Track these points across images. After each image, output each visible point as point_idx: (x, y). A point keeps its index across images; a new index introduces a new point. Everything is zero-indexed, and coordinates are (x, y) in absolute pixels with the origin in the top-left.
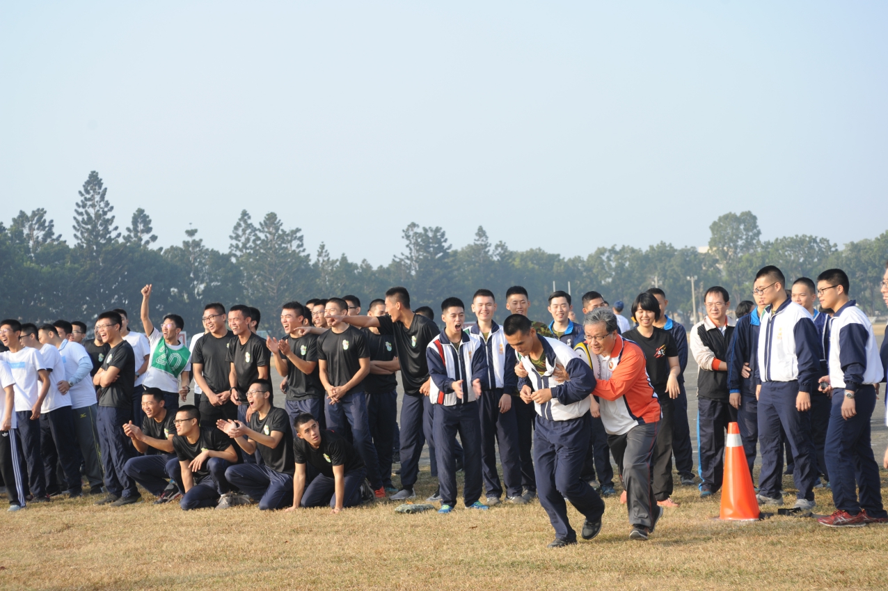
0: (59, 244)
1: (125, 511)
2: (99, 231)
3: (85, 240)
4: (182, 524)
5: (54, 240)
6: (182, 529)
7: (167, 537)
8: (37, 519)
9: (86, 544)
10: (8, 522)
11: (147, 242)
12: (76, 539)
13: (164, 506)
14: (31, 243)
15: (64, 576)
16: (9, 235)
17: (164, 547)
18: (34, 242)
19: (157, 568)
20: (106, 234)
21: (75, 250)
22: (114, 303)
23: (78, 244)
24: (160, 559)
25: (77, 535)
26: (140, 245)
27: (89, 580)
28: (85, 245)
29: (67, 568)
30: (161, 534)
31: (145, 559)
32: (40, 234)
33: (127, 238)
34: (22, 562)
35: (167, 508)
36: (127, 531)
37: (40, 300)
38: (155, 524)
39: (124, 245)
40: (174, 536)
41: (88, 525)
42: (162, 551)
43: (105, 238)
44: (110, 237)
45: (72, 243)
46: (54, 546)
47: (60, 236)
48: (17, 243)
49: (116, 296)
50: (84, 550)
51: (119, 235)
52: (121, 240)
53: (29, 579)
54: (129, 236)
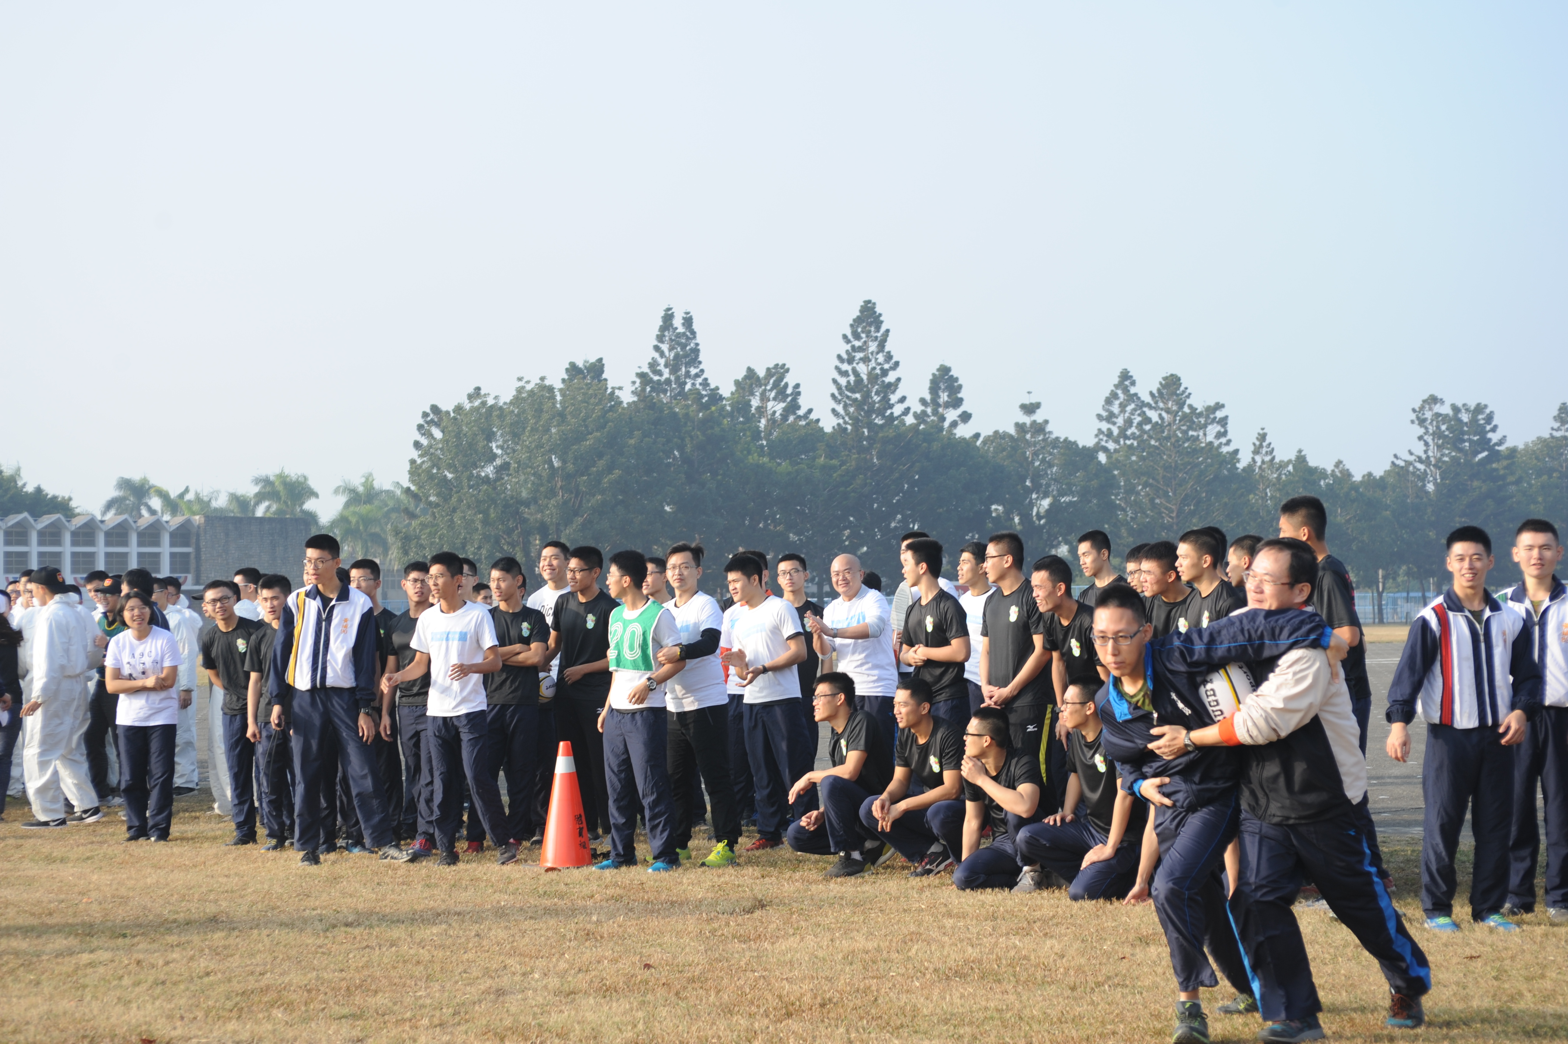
0: (808, 424)
1: (861, 884)
2: (874, 402)
3: (850, 418)
4: (950, 915)
5: (799, 418)
6: (949, 922)
7: (921, 934)
8: (717, 889)
9: (786, 936)
10: (669, 890)
11: (954, 424)
12: (773, 926)
13: (926, 880)
14: (763, 422)
15: (741, 988)
16: (728, 408)
17: (914, 951)
18: (768, 421)
19: (894, 985)
20: (886, 409)
21: (832, 435)
22: (896, 527)
23: (839, 425)
24: (902, 970)
25: (773, 918)
26: (942, 429)
27: (780, 997)
28: (849, 427)
29: (749, 974)
30: (913, 928)
31: (877, 970)
32: (777, 407)
33: (921, 417)
34: (680, 959)
35: (929, 885)
36: (856, 919)
37: (774, 520)
38: (905, 911)
39: (914, 427)
40: (935, 934)
41: (795, 905)
42: (909, 958)
43: (884, 417)
44: (892, 413)
45: (828, 424)
46: (734, 937)
47: (810, 411)
48: (741, 423)
49: (899, 516)
50: (782, 945)
51: (907, 411)
52: (910, 420)
53: (685, 988)
54: (924, 413)
